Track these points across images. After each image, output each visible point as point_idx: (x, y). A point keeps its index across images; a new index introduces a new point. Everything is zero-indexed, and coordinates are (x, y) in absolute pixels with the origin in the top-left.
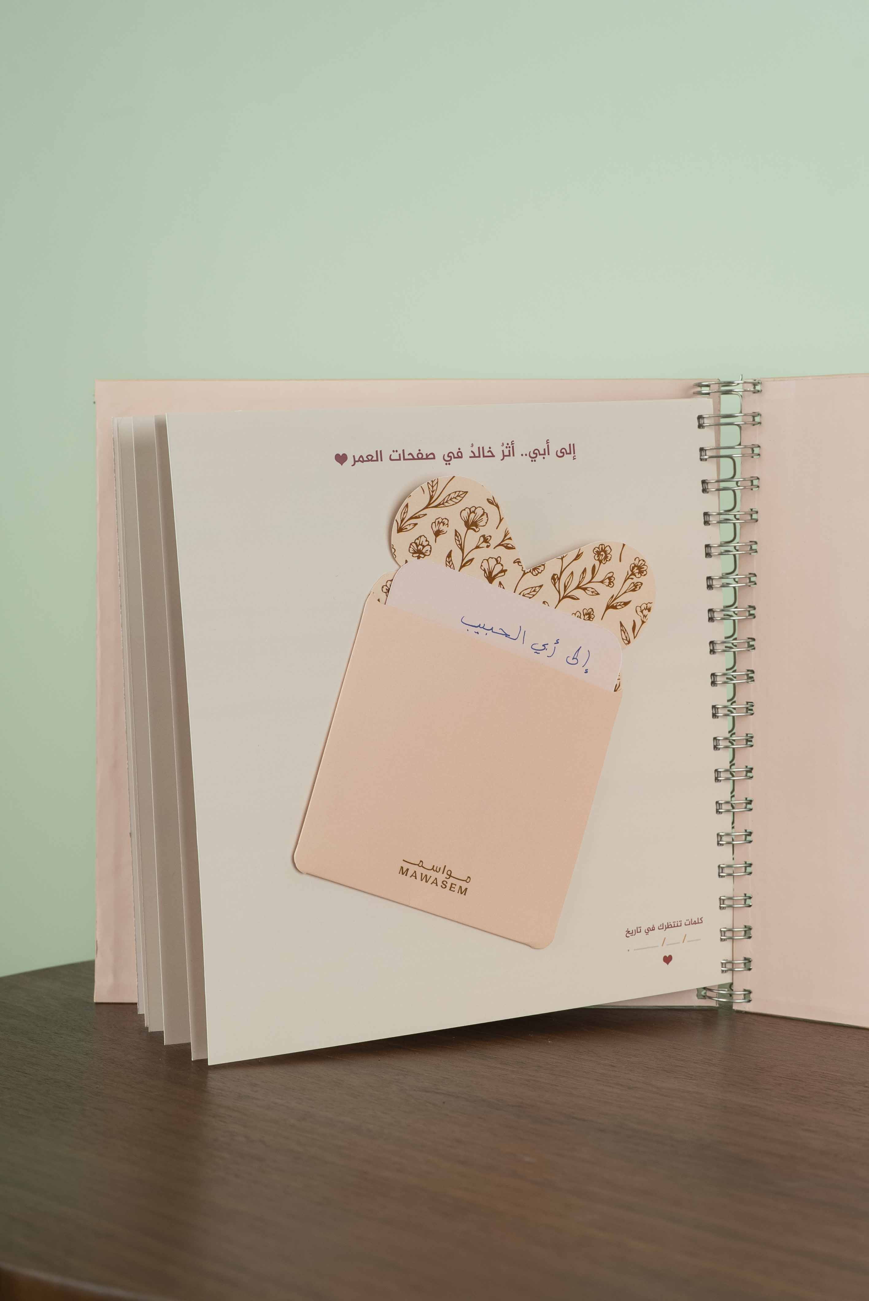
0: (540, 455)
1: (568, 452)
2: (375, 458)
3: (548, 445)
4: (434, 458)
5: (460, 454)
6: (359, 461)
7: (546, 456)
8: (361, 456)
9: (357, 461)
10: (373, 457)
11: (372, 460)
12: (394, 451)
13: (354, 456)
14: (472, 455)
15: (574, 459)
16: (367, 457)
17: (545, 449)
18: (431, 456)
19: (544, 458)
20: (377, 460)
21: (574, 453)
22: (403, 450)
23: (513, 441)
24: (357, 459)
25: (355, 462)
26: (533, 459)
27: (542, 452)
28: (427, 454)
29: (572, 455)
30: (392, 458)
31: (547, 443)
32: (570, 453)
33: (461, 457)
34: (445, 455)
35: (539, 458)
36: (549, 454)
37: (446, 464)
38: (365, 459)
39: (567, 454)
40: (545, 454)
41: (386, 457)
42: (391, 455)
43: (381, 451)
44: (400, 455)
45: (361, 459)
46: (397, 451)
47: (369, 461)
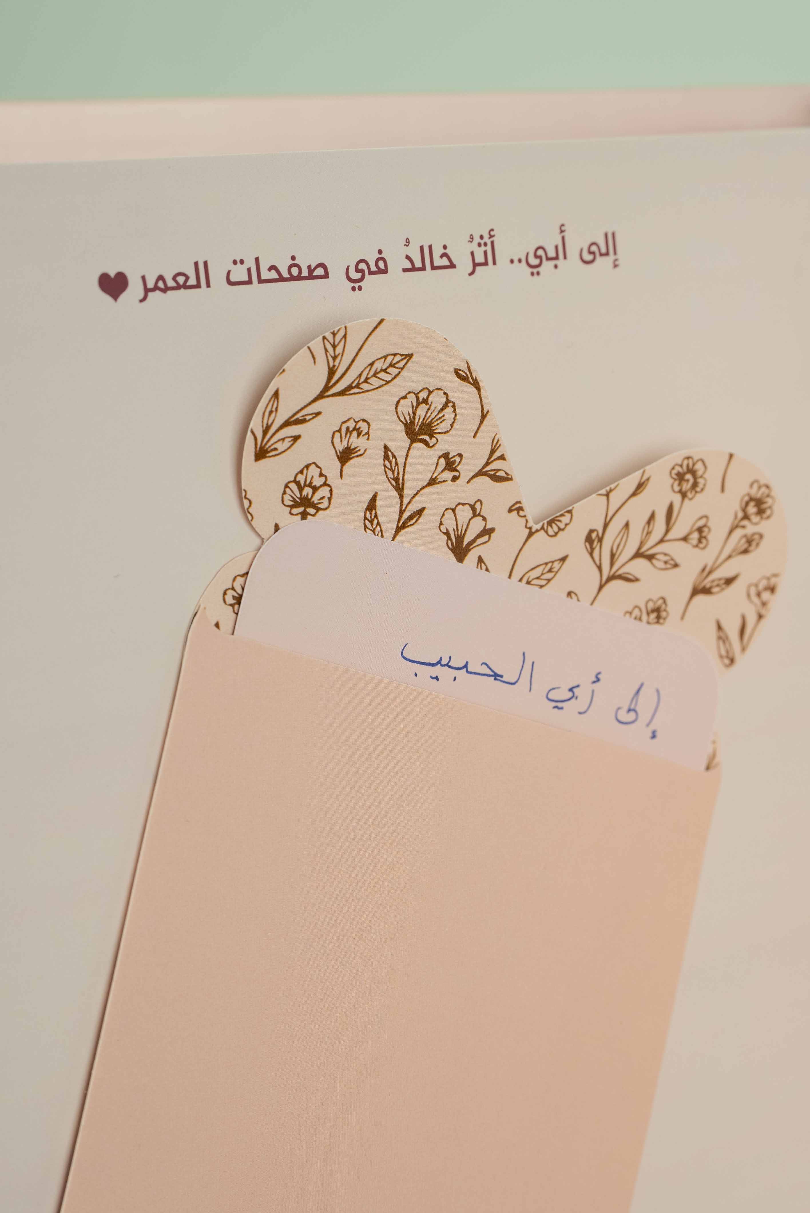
0: (548, 259)
1: (604, 250)
2: (192, 281)
3: (563, 238)
4: (326, 276)
5: (381, 264)
6: (156, 288)
7: (560, 262)
8: (161, 278)
9: (153, 290)
10: (187, 278)
11: (185, 286)
12: (235, 262)
13: (143, 278)
14: (409, 265)
15: (616, 266)
16: (174, 278)
17: (556, 247)
18: (320, 271)
19: (556, 266)
20: (198, 286)
21: (615, 253)
22: (257, 260)
23: (492, 230)
24: (150, 285)
25: (147, 291)
26: (535, 269)
27: (552, 253)
28: (309, 267)
29: (612, 257)
30: (233, 279)
31: (562, 231)
32: (607, 254)
33: (385, 271)
34: (350, 268)
35: (547, 266)
36: (565, 257)
37: (353, 289)
38: (171, 283)
39: (601, 255)
40: (557, 258)
41: (217, 276)
42: (229, 272)
43: (206, 263)
44: (249, 270)
45: (161, 284)
46: (242, 262)
47: (178, 287)
